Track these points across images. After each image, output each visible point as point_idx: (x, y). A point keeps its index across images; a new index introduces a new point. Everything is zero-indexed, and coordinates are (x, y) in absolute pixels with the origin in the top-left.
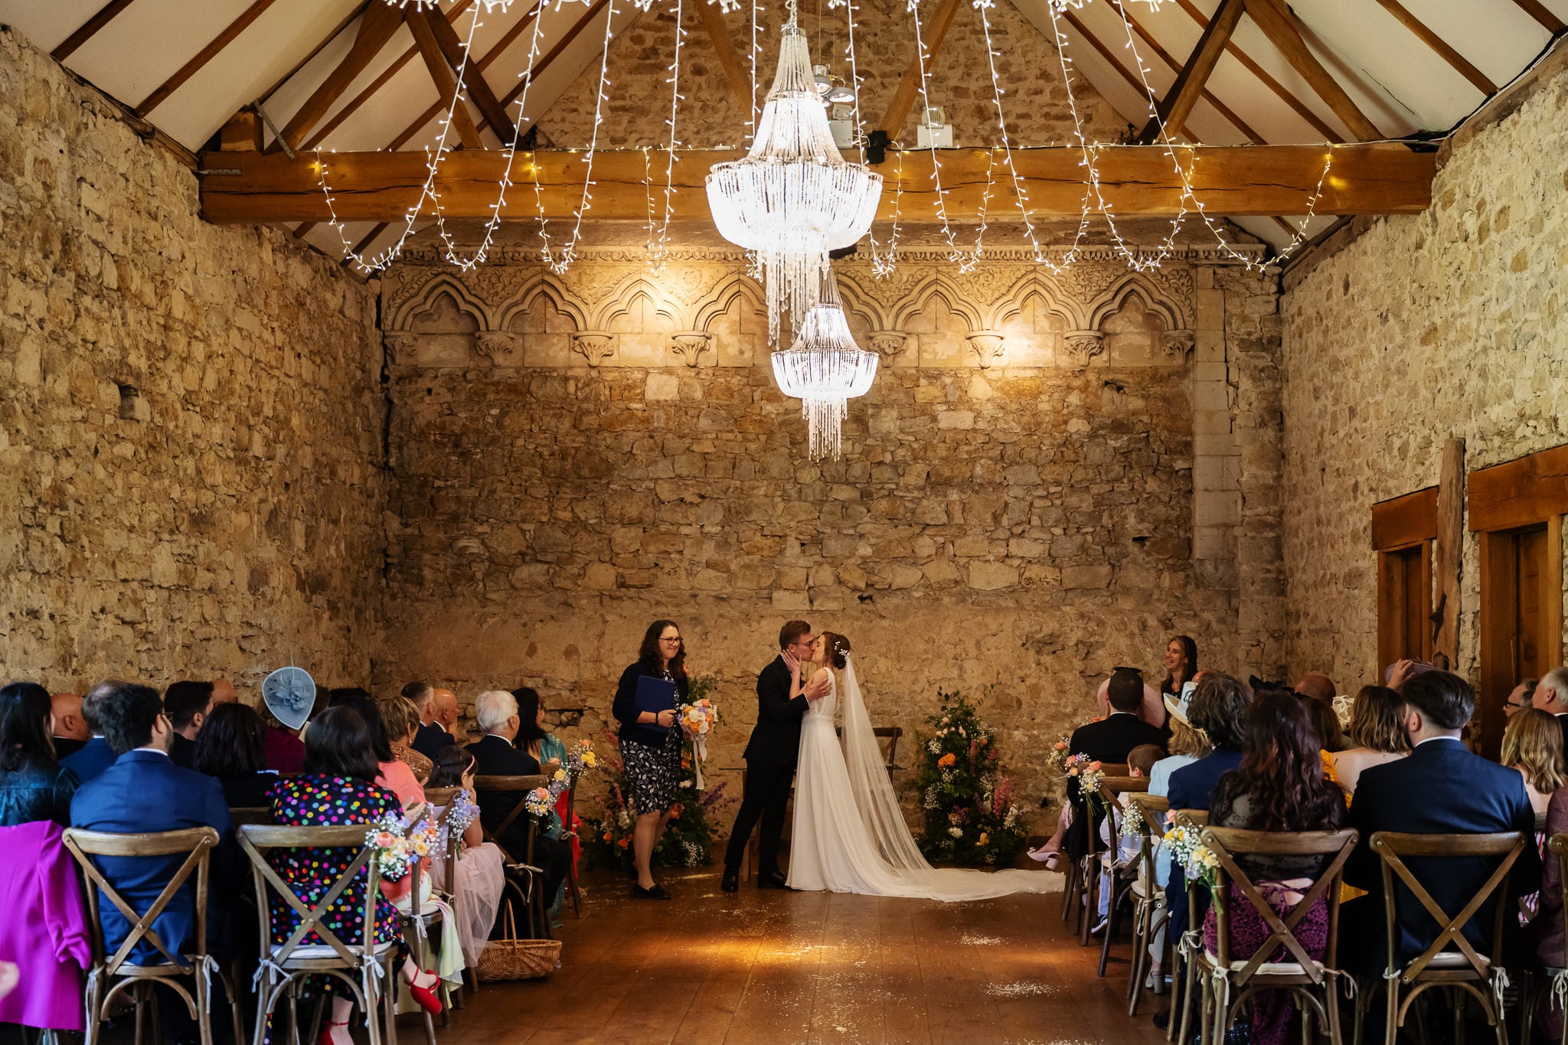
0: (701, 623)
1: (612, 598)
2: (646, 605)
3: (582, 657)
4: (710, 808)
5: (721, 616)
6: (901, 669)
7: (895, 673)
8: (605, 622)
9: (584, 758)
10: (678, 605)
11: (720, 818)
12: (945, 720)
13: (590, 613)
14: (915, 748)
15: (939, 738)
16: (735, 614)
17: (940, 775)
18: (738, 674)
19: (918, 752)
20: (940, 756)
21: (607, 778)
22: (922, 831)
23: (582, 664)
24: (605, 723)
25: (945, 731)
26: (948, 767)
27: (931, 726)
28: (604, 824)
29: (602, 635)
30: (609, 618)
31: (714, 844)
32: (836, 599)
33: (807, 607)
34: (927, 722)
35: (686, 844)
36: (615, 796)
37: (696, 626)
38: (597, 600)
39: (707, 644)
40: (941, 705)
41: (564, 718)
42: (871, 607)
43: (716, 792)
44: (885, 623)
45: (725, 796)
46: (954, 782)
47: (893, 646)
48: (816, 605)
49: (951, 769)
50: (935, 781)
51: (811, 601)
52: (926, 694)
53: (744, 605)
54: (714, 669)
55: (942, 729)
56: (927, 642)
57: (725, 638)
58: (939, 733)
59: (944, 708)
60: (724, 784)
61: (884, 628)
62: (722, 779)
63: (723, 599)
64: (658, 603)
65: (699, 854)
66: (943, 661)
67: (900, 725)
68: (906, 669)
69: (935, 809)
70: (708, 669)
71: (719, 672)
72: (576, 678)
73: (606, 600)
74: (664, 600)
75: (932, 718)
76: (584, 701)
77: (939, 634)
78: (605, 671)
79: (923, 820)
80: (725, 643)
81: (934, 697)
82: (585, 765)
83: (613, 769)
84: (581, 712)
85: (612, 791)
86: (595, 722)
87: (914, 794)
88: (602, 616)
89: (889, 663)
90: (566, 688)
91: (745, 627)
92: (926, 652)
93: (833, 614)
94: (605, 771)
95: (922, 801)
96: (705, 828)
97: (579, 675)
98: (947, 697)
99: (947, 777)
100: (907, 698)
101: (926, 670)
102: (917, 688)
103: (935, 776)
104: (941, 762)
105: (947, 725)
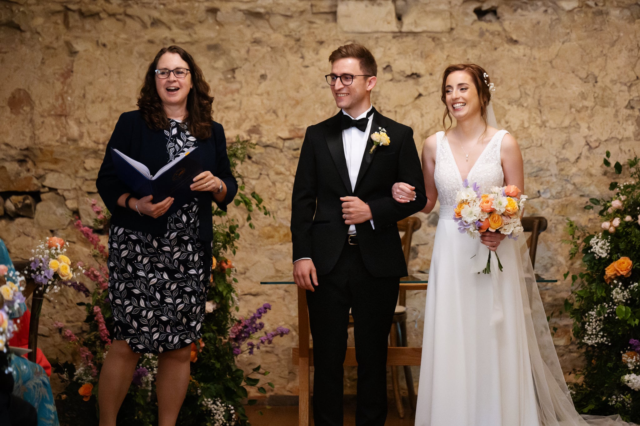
0: (225, 53)
1: (82, 14)
2: (137, 26)
3: (38, 109)
4: (244, 346)
5: (256, 42)
6: (543, 124)
7: (534, 130)
8: (73, 53)
9: (54, 265)
10: (188, 26)
11: (258, 361)
12: (616, 204)
13: (48, 40)
14: (567, 248)
15: (606, 233)
16: (277, 38)
17: (609, 291)
18: (285, 135)
19: (572, 255)
20: (609, 261)
21: (82, 298)
22: (580, 380)
23: (38, 120)
24: (76, 213)
25: (617, 222)
26: (620, 278)
27: (593, 214)
28: (80, 370)
29: (68, 73)
30: (79, 46)
31: (252, 402)
32: (437, 13)
33: (393, 26)
34: (587, 208)
35: (208, 402)
36: (95, 327)
37: (216, 58)
38: (59, 19)
39: (235, 86)
40: (609, 181)
41: (10, 205)
42: (495, 26)
43: (254, 318)
44: (518, 51)
45: (267, 327)
46: (631, 303)
47: (530, 88)
48: (408, 24)
49: (625, 281)
50: (600, 301)
51: (399, 18)
52: (584, 164)
53: (293, 25)
54: (247, 126)
55: (610, 218)
56: (585, 80)
57: (263, 77)
58: (606, 225)
59: (613, 186)
60: (266, 308)
61: (517, 60)
62: (260, 302)
63: (258, 15)
64: (156, 23)
65: (229, 417)
66: (610, 111)
67: (543, 213)
68: (551, 123)
69: (601, 345)
70: (238, 126)
71: (254, 130)
72: (27, 142)
73: (74, 18)
74: (165, 18)
75: (595, 201)
76: (40, 177)
77: (603, 68)
78: (74, 130)
79: (581, 363)
80: (264, 86)
81: (597, 167)
82: (56, 275)
83: (89, 284)
84: (36, 196)
85: (91, 318)
86: (60, 211)
87: (569, 321)
88: (68, 44)
89: (525, 115)
90: (13, 159)
91: (293, 59)
92: (583, 96)
93: (435, 37)
94: (80, 288)
95: (580, 332)
96: (237, 376)
97: (33, 137)
98: (618, 167)
99: (618, 294)
100: (554, 170)
101: (584, 126)
102: (570, 154)
103: (601, 293)
104: (609, 272)
105: (619, 212)
